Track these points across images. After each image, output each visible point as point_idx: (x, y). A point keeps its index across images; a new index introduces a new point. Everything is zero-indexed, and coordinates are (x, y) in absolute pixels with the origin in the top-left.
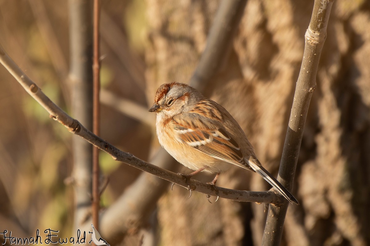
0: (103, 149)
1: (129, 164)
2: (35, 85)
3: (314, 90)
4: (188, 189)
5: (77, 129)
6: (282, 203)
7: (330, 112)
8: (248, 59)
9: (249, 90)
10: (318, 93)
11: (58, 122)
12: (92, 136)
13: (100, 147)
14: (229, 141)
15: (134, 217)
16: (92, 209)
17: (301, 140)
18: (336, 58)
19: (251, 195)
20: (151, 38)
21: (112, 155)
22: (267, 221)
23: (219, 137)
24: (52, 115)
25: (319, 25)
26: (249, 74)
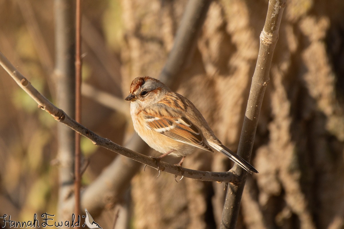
0: (84, 135)
1: (107, 148)
2: (25, 79)
3: (268, 84)
4: (157, 170)
5: (61, 117)
6: (239, 182)
7: (281, 103)
8: (210, 57)
9: (211, 83)
10: (271, 87)
11: (45, 111)
12: (75, 124)
13: (82, 134)
14: (190, 127)
15: (111, 194)
16: (74, 187)
17: (256, 128)
18: (287, 56)
19: (212, 175)
20: (126, 38)
21: (92, 140)
22: (226, 198)
23: (181, 124)
24: (40, 106)
25: (272, 28)
26: (211, 70)
